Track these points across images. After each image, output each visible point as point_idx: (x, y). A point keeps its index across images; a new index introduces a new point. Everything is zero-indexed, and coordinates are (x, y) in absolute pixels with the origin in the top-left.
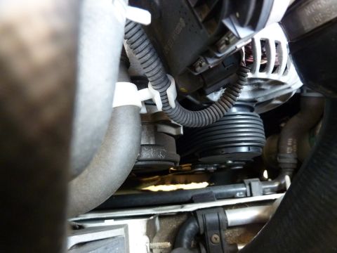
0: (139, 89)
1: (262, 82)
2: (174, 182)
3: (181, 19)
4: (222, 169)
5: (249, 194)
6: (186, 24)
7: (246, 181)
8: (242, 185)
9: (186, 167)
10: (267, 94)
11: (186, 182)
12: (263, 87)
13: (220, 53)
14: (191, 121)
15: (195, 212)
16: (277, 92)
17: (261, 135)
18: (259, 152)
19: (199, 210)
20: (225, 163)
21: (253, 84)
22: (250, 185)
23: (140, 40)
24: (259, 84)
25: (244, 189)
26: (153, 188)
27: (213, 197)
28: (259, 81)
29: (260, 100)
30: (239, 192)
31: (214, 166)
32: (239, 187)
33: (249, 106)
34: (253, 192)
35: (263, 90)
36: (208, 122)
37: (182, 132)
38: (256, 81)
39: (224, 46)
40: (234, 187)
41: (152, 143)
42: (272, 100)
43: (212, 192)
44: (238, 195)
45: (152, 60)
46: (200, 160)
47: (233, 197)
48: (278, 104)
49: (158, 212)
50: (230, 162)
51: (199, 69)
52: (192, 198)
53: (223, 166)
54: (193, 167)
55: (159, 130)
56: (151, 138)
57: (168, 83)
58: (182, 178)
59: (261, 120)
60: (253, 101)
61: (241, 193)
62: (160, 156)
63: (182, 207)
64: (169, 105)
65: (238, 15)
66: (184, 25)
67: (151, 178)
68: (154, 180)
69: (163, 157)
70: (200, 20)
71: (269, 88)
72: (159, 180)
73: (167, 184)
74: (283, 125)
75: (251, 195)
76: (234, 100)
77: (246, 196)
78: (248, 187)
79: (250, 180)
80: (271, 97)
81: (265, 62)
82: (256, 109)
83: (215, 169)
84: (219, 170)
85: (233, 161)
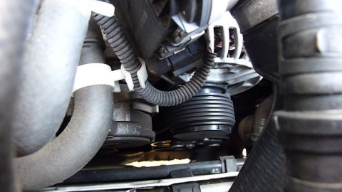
0: (113, 70)
1: (230, 66)
2: (157, 159)
3: (144, 12)
4: (200, 146)
5: (224, 171)
6: (149, 16)
7: (222, 158)
8: (218, 161)
9: (166, 143)
10: (236, 77)
11: (169, 159)
12: (232, 71)
13: (175, 43)
14: (161, 100)
15: (171, 186)
16: (246, 75)
17: (231, 115)
18: (229, 130)
19: (175, 184)
20: (202, 141)
21: (222, 68)
22: (225, 162)
23: (113, 27)
24: (228, 68)
25: (220, 165)
26: (136, 164)
27: (189, 173)
28: (228, 66)
29: (231, 83)
30: (215, 168)
31: (192, 144)
32: (215, 164)
33: (220, 88)
34: (228, 169)
35: (233, 73)
36: (178, 101)
37: (158, 111)
38: (225, 66)
39: (178, 38)
40: (210, 164)
41: (127, 120)
42: (242, 83)
43: (189, 168)
44: (213, 171)
45: (123, 45)
46: (174, 137)
47: (210, 173)
48: (248, 87)
49: (136, 187)
50: (206, 139)
51: (163, 55)
52: (170, 173)
53: (201, 143)
54: (172, 144)
55: (134, 108)
56: (127, 115)
57: (139, 66)
58: (165, 154)
59: (231, 101)
60: (224, 83)
61: (217, 170)
62: (135, 132)
63: (159, 182)
64: (139, 86)
65: (184, 13)
66: (146, 17)
67: (135, 154)
68: (138, 156)
69: (138, 133)
70: (158, 15)
71: (238, 71)
72: (143, 156)
73: (151, 160)
74: (257, 106)
75: (226, 172)
76: (202, 82)
77: (222, 172)
78: (223, 164)
79: (225, 157)
80: (241, 80)
81: (234, 48)
82: (227, 91)
83: (194, 146)
84: (197, 147)
85: (210, 139)
